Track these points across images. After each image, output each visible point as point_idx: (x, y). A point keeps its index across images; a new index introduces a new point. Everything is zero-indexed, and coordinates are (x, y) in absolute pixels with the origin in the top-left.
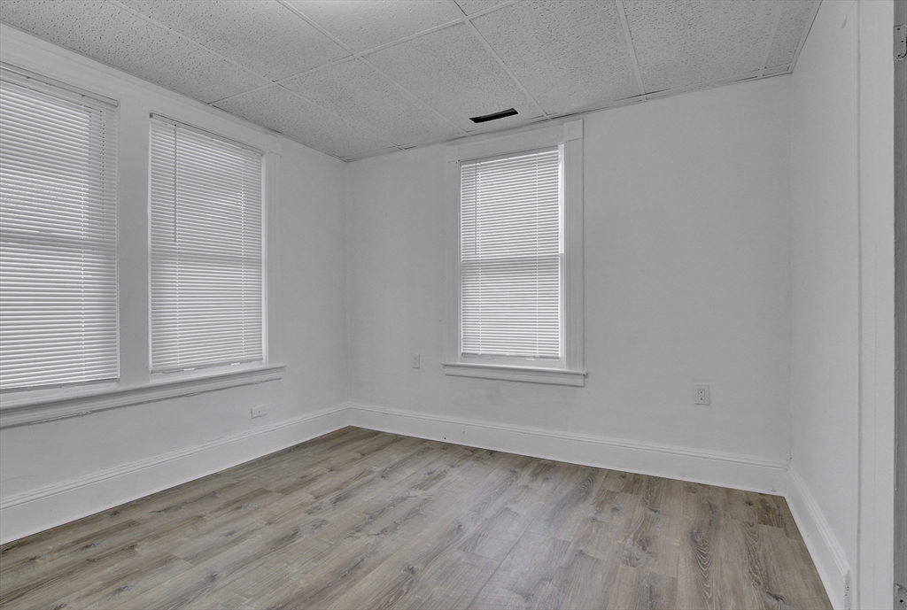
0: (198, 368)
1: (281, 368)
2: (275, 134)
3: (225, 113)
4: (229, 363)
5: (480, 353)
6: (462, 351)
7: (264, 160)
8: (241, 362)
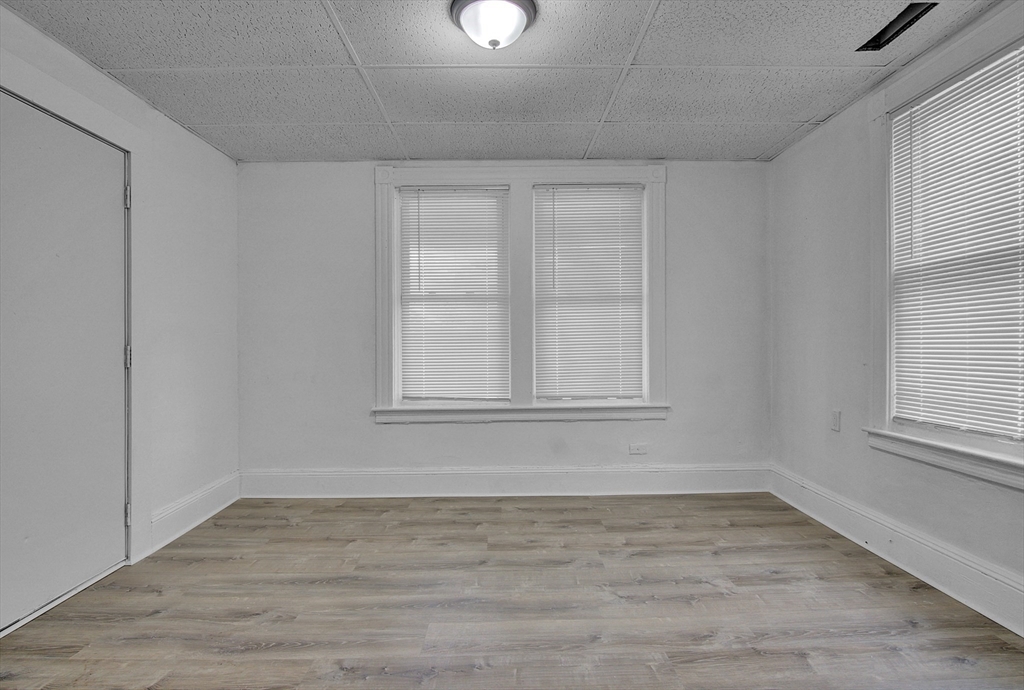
0: (575, 398)
1: (666, 408)
2: (661, 161)
3: (600, 161)
4: (606, 398)
5: (921, 419)
6: (893, 414)
7: (646, 192)
8: (618, 398)
